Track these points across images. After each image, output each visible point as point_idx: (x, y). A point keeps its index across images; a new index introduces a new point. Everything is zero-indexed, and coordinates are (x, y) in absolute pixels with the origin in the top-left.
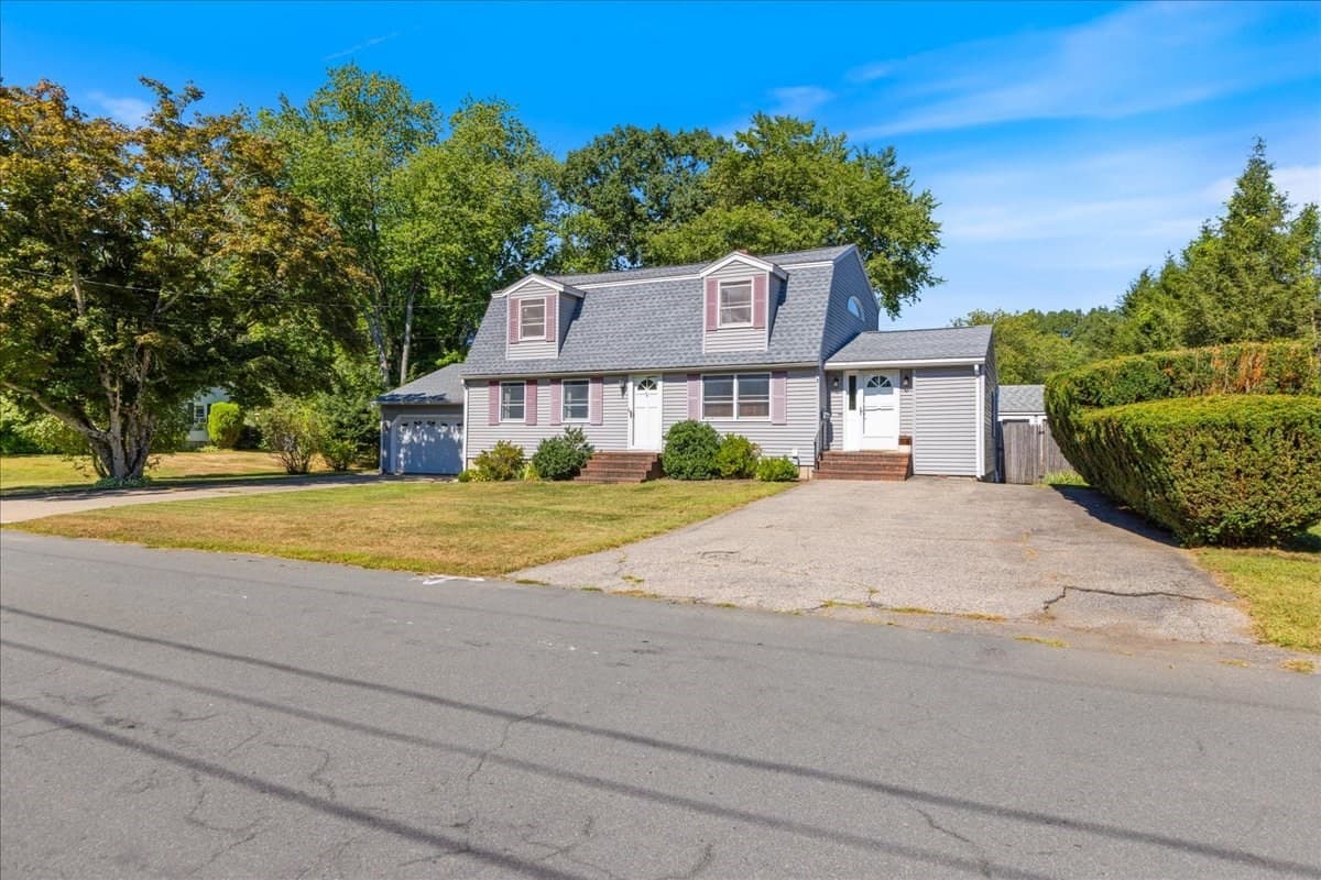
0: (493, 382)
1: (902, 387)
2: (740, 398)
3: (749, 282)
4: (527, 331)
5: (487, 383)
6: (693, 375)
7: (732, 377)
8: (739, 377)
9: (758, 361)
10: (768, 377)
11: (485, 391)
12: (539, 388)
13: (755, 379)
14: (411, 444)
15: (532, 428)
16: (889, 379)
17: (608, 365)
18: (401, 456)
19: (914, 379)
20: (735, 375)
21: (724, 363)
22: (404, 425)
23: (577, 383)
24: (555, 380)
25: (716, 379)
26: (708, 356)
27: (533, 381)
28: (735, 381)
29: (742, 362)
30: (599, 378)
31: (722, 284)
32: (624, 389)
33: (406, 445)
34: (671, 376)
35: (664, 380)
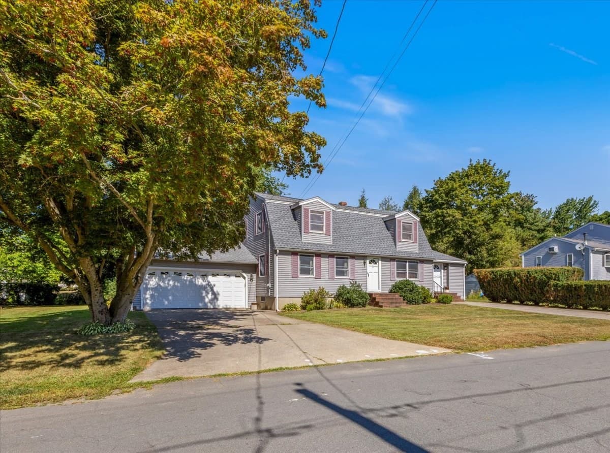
0: (294, 253)
1: (444, 269)
2: (409, 271)
3: (411, 223)
4: (314, 228)
5: (291, 253)
6: (392, 259)
7: (406, 262)
8: (409, 262)
9: (419, 257)
10: (418, 263)
11: (289, 258)
12: (322, 259)
13: (415, 262)
14: (157, 289)
15: (318, 281)
16: (439, 266)
17: (360, 251)
18: (148, 296)
19: (450, 267)
20: (408, 261)
21: (406, 256)
22: (150, 274)
23: (342, 258)
24: (331, 255)
25: (401, 261)
26: (399, 252)
27: (319, 255)
28: (408, 263)
29: (412, 256)
30: (353, 257)
31: (403, 222)
32: (365, 263)
33: (152, 289)
34: (385, 259)
35: (382, 261)
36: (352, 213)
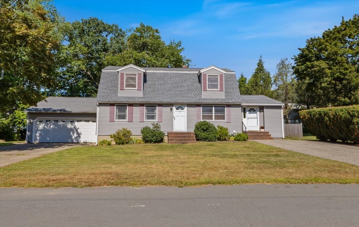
0: (112, 105)
1: (260, 111)
2: (215, 114)
3: (218, 76)
4: (128, 86)
5: (109, 104)
6: (198, 105)
7: (212, 107)
8: (215, 107)
9: (223, 102)
10: (224, 107)
11: (108, 108)
12: (134, 108)
13: (221, 107)
14: (44, 130)
15: (130, 123)
16: (255, 109)
17: (166, 100)
18: (38, 135)
19: (265, 109)
20: (214, 106)
21: (211, 102)
22: (40, 121)
23: (151, 106)
24: (142, 105)
25: (207, 106)
26: (204, 99)
27: (131, 105)
28: (214, 108)
29: (217, 102)
30: (161, 105)
31: (208, 76)
32: (171, 109)
33: (41, 130)
34: (189, 105)
35: (187, 107)
36: (170, 73)
